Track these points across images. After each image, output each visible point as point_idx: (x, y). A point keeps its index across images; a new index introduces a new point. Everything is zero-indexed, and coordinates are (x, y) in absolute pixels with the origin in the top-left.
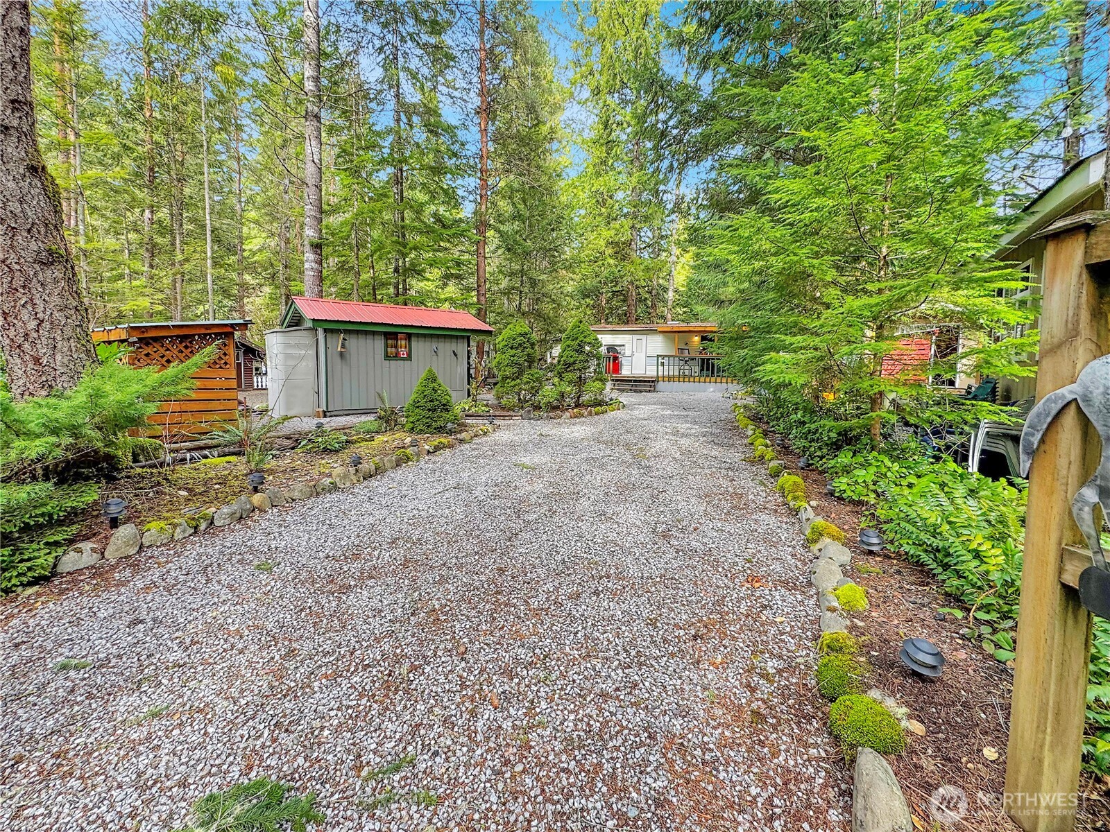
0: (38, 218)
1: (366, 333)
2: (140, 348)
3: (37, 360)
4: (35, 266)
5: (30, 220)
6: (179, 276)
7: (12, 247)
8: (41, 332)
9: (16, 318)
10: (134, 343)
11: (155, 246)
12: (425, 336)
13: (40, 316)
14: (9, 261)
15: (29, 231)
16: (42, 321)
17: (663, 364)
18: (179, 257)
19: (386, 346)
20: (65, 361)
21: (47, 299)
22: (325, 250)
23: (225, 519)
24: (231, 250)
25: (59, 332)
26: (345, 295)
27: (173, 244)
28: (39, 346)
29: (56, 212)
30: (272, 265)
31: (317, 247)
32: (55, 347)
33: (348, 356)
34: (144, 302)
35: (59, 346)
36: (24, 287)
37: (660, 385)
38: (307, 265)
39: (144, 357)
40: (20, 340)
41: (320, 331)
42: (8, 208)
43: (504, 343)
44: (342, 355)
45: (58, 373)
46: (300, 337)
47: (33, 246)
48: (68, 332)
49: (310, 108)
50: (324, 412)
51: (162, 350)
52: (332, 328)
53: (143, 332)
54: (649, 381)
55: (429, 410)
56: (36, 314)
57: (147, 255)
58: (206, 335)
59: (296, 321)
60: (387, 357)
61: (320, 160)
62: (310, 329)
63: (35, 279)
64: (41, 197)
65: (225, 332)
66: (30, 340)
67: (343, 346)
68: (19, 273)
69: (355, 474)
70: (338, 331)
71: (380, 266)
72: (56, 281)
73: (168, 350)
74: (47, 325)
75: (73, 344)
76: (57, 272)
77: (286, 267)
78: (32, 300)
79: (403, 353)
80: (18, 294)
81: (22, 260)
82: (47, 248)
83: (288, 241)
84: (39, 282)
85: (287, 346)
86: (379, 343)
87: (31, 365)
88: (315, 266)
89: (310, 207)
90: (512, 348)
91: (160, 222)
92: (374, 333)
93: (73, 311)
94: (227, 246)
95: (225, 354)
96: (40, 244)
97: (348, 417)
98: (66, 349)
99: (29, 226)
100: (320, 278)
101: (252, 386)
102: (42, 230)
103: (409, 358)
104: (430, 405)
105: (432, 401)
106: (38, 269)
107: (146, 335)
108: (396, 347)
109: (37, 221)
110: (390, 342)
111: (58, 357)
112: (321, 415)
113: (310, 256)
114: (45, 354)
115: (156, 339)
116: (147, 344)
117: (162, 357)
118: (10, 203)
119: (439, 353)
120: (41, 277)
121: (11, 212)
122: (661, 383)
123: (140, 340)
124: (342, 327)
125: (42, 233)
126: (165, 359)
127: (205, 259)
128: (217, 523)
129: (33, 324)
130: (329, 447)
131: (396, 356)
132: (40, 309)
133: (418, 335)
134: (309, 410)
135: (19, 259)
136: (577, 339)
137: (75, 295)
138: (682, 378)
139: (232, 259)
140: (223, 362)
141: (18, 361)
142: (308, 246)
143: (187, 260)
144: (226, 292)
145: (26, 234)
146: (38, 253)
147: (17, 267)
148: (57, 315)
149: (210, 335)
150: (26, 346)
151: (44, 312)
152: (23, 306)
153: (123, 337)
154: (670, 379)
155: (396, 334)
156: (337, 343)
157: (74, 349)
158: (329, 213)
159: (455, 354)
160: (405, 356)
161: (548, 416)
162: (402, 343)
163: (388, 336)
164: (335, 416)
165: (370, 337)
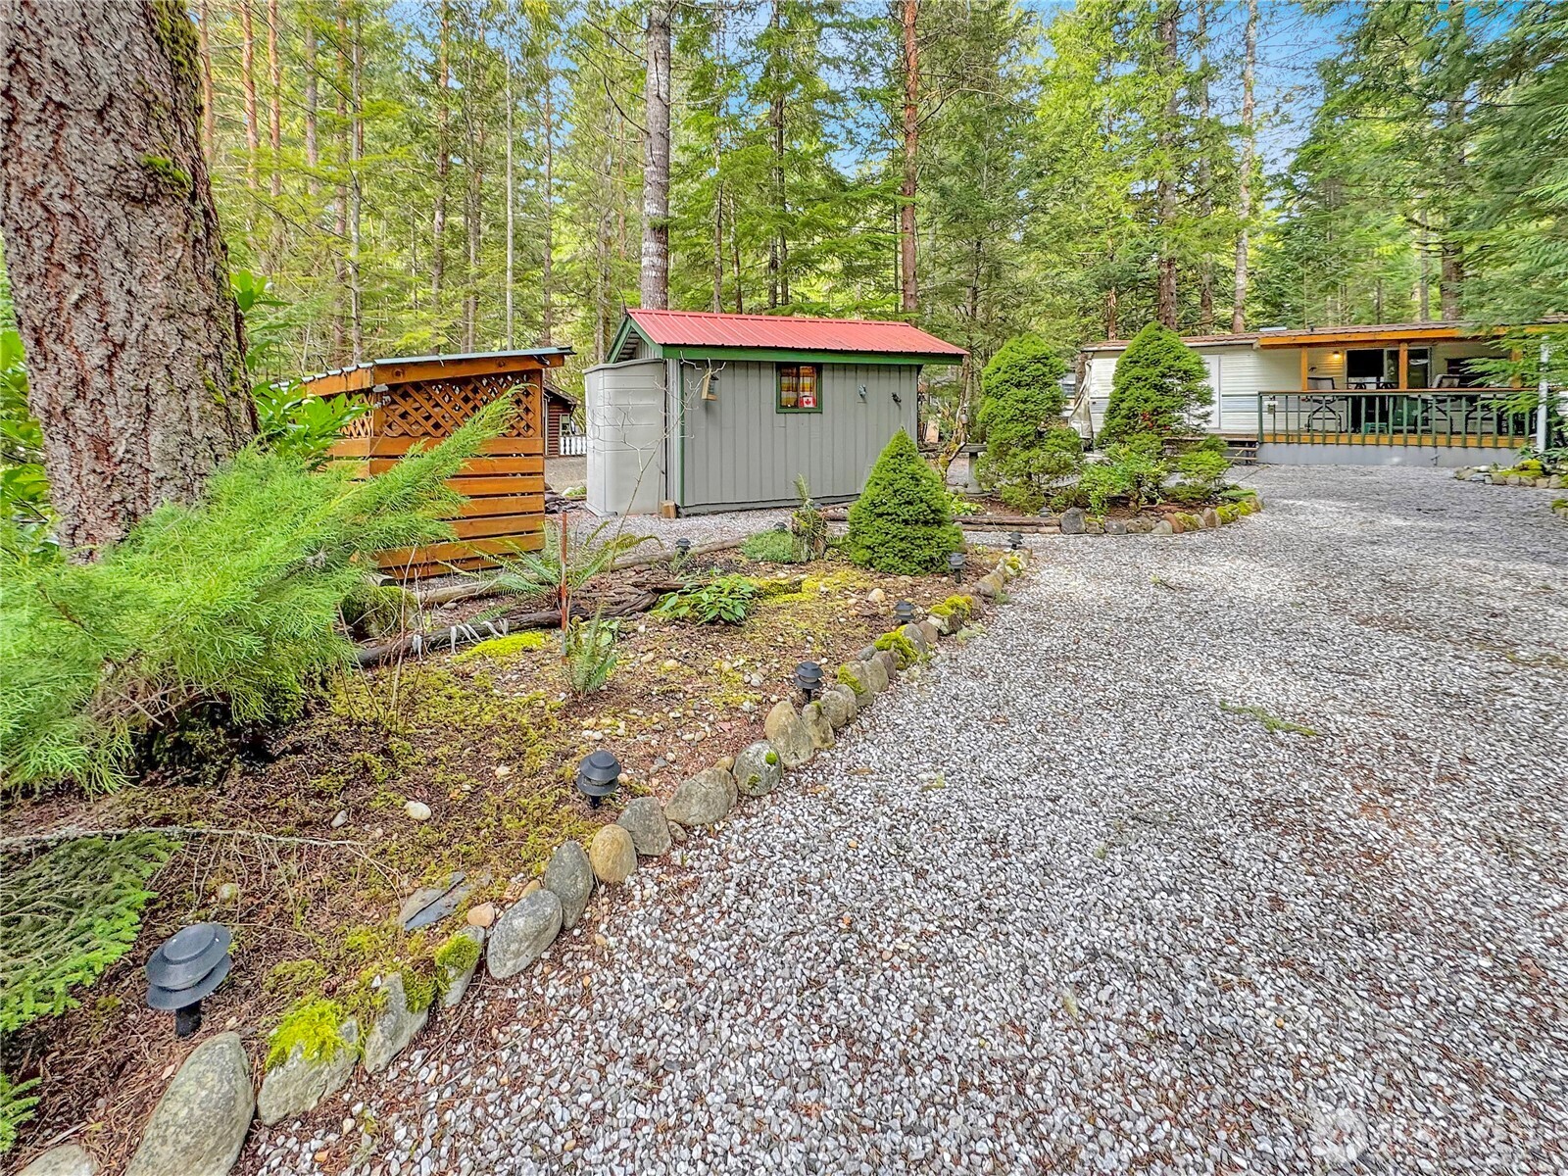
0: (125, 84)
1: (747, 365)
2: (394, 402)
3: (102, 448)
4: (109, 204)
5: (103, 87)
6: (472, 297)
7: (55, 153)
8: (117, 373)
9: (59, 338)
10: (382, 394)
11: (445, 259)
12: (845, 367)
13: (117, 332)
14: (44, 192)
15: (100, 115)
16: (122, 346)
17: (1272, 409)
18: (473, 270)
19: (780, 389)
20: (171, 447)
21: (136, 288)
22: (675, 236)
23: (518, 954)
24: (538, 263)
25: (162, 373)
26: (702, 305)
27: (467, 256)
28: (110, 412)
29: (178, 80)
30: (588, 276)
31: (661, 231)
32: (148, 410)
33: (718, 408)
34: (425, 333)
35: (159, 408)
36: (79, 258)
37: (1268, 451)
38: (645, 261)
39: (398, 419)
40: (66, 396)
41: (673, 368)
42: (47, 54)
43: (1001, 376)
44: (707, 405)
45: (152, 477)
46: (641, 378)
47: (108, 154)
48: (184, 372)
49: (655, 15)
50: (677, 508)
51: (428, 406)
52: (694, 359)
53: (398, 374)
54: (1243, 444)
55: (906, 522)
56: (106, 328)
57: (436, 272)
58: (497, 376)
59: (631, 351)
60: (782, 408)
61: (668, 94)
62: (656, 362)
63: (108, 241)
64: (137, 35)
65: (530, 369)
66: (90, 396)
67: (711, 391)
68: (67, 221)
69: (816, 723)
70: (703, 363)
71: (748, 260)
72: (162, 244)
73: (437, 405)
74: (130, 357)
75: (195, 404)
76: (166, 221)
77: (605, 278)
78: (98, 292)
79: (808, 399)
80: (66, 279)
81: (79, 190)
82: (143, 160)
83: (608, 242)
84: (119, 246)
85: (620, 392)
86: (768, 384)
87: (87, 458)
88: (658, 261)
89: (653, 168)
90: (1018, 385)
91: (452, 227)
92: (760, 364)
93: (201, 321)
94: (532, 259)
95: (527, 410)
96: (128, 151)
97: (717, 519)
98: (175, 417)
99: (99, 103)
100: (665, 280)
101: (558, 451)
102: (136, 117)
103: (818, 408)
104: (906, 512)
105: (910, 503)
106: (118, 212)
107: (401, 380)
108: (796, 390)
109: (121, 91)
110: (786, 381)
111: (155, 438)
112: (672, 512)
113: (650, 246)
114: (121, 431)
115: (417, 386)
116: (405, 396)
117: (427, 418)
118: (54, 41)
119: (869, 399)
120: (123, 234)
121: (54, 63)
122: (1269, 448)
123: (393, 388)
124: (709, 356)
125: (136, 123)
126: (432, 421)
127: (504, 271)
128: (498, 969)
129: (97, 355)
130: (726, 616)
131: (797, 406)
132: (116, 315)
133: (833, 366)
134: (651, 504)
135: (72, 187)
136: (1156, 363)
137: (210, 282)
138: (1309, 434)
139: (539, 273)
140: (523, 424)
141: (65, 450)
142: (648, 231)
143: (481, 276)
144: (529, 320)
145: (91, 124)
146: (119, 171)
147: (65, 206)
148: (158, 329)
149: (504, 375)
150: (80, 412)
151: (127, 323)
152: (77, 306)
153: (367, 385)
154: (1289, 438)
155: (797, 365)
156: (700, 385)
157: (195, 415)
158: (680, 179)
159: (896, 399)
160: (811, 405)
161: (1120, 528)
162: (807, 381)
163: (782, 368)
164: (695, 515)
165: (753, 372)
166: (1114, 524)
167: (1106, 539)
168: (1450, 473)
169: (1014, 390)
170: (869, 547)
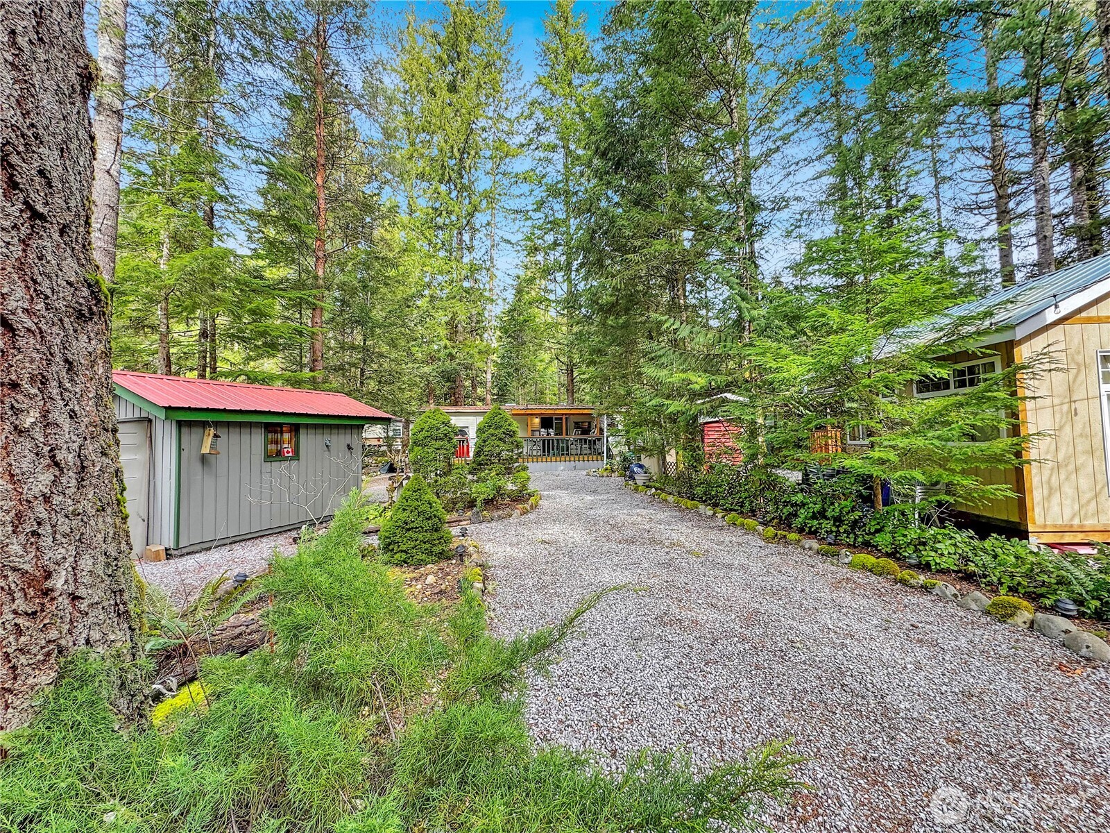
1: (240, 425)
12: (315, 426)
19: (266, 443)
41: (173, 426)
44: (204, 458)
50: (168, 550)
52: (192, 420)
60: (268, 458)
67: (213, 445)
70: (204, 424)
79: (288, 450)
86: (258, 440)
92: (250, 425)
103: (296, 455)
108: (279, 443)
110: (270, 436)
112: (163, 555)
119: (331, 448)
124: (210, 418)
131: (279, 455)
133: (307, 426)
138: (531, 458)
155: (280, 425)
156: (198, 442)
159: (349, 447)
160: (290, 454)
161: (499, 516)
162: (286, 436)
163: (270, 428)
164: (188, 554)
165: (246, 431)
166: (496, 514)
167: (494, 524)
168: (585, 473)
169: (433, 442)
170: (404, 551)
